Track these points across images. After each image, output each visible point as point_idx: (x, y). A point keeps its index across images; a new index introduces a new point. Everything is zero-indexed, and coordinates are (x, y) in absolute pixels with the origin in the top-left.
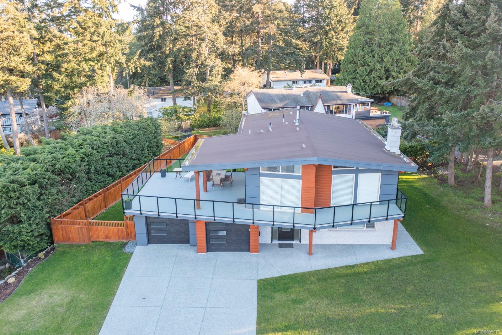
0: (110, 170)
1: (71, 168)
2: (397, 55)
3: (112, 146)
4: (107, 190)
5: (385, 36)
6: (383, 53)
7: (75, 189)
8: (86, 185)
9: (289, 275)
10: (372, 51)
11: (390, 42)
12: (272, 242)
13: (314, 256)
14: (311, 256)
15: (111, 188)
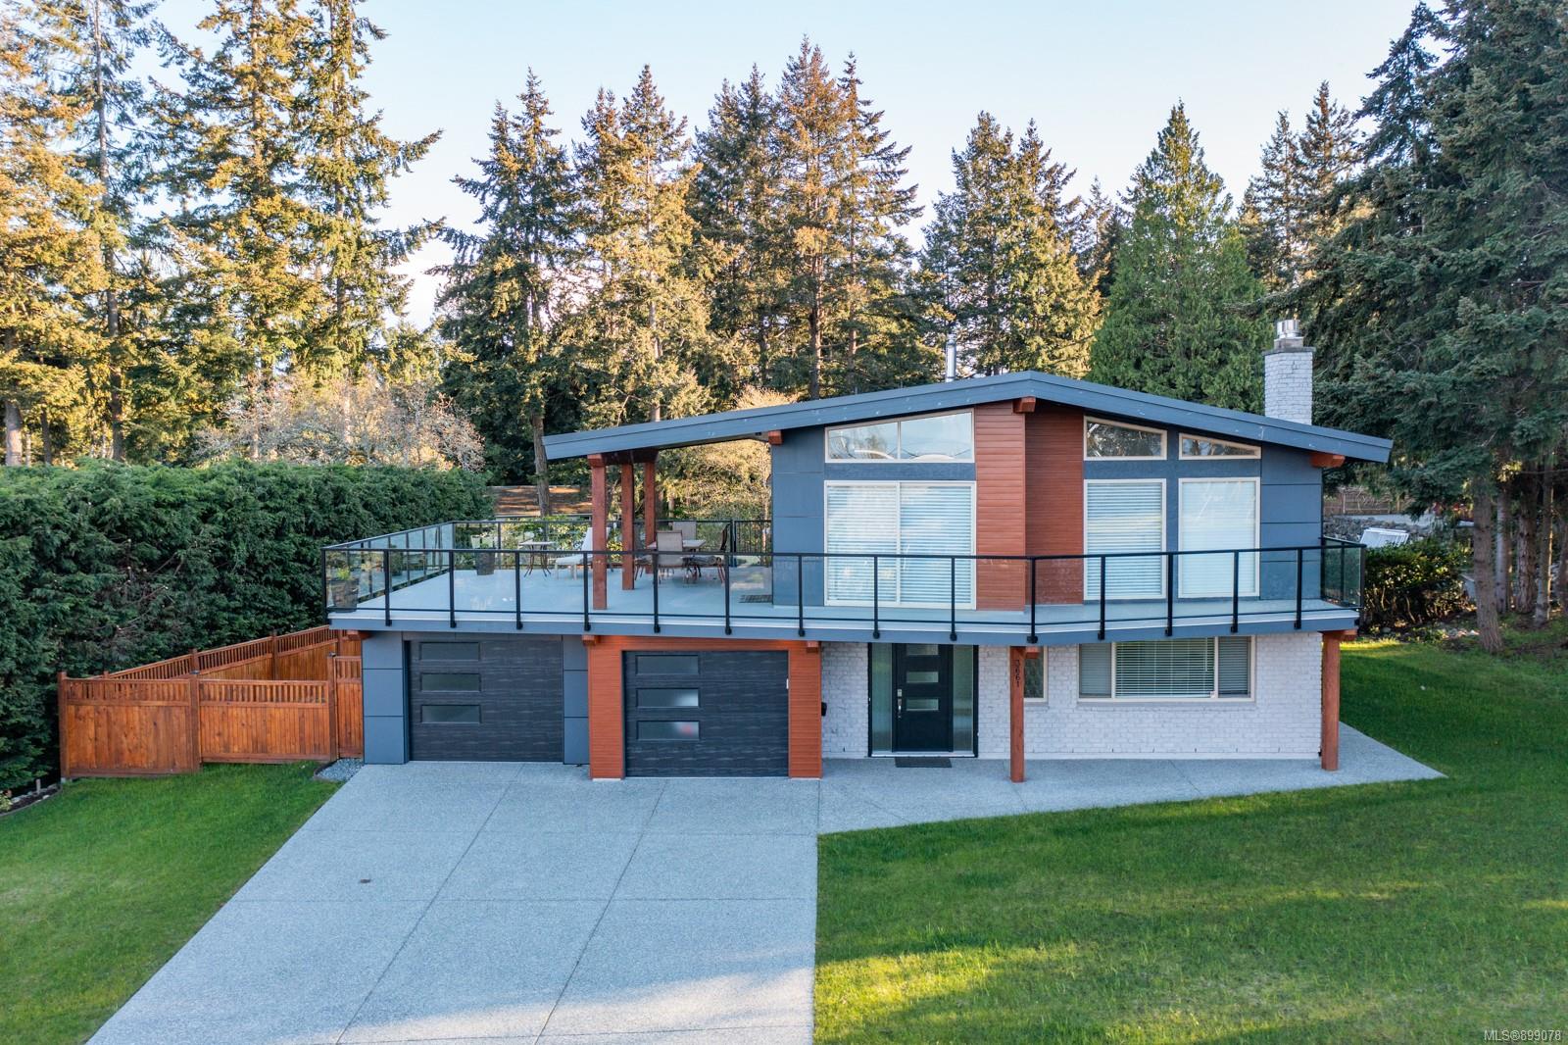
0: (302, 578)
1: (162, 524)
2: (1246, 378)
3: (319, 503)
4: (286, 646)
5: (1203, 322)
6: (1200, 374)
7: (167, 602)
8: (212, 603)
9: (941, 824)
10: (1166, 369)
11: (1219, 341)
12: (870, 754)
13: (1030, 784)
14: (1022, 785)
15: (302, 642)
